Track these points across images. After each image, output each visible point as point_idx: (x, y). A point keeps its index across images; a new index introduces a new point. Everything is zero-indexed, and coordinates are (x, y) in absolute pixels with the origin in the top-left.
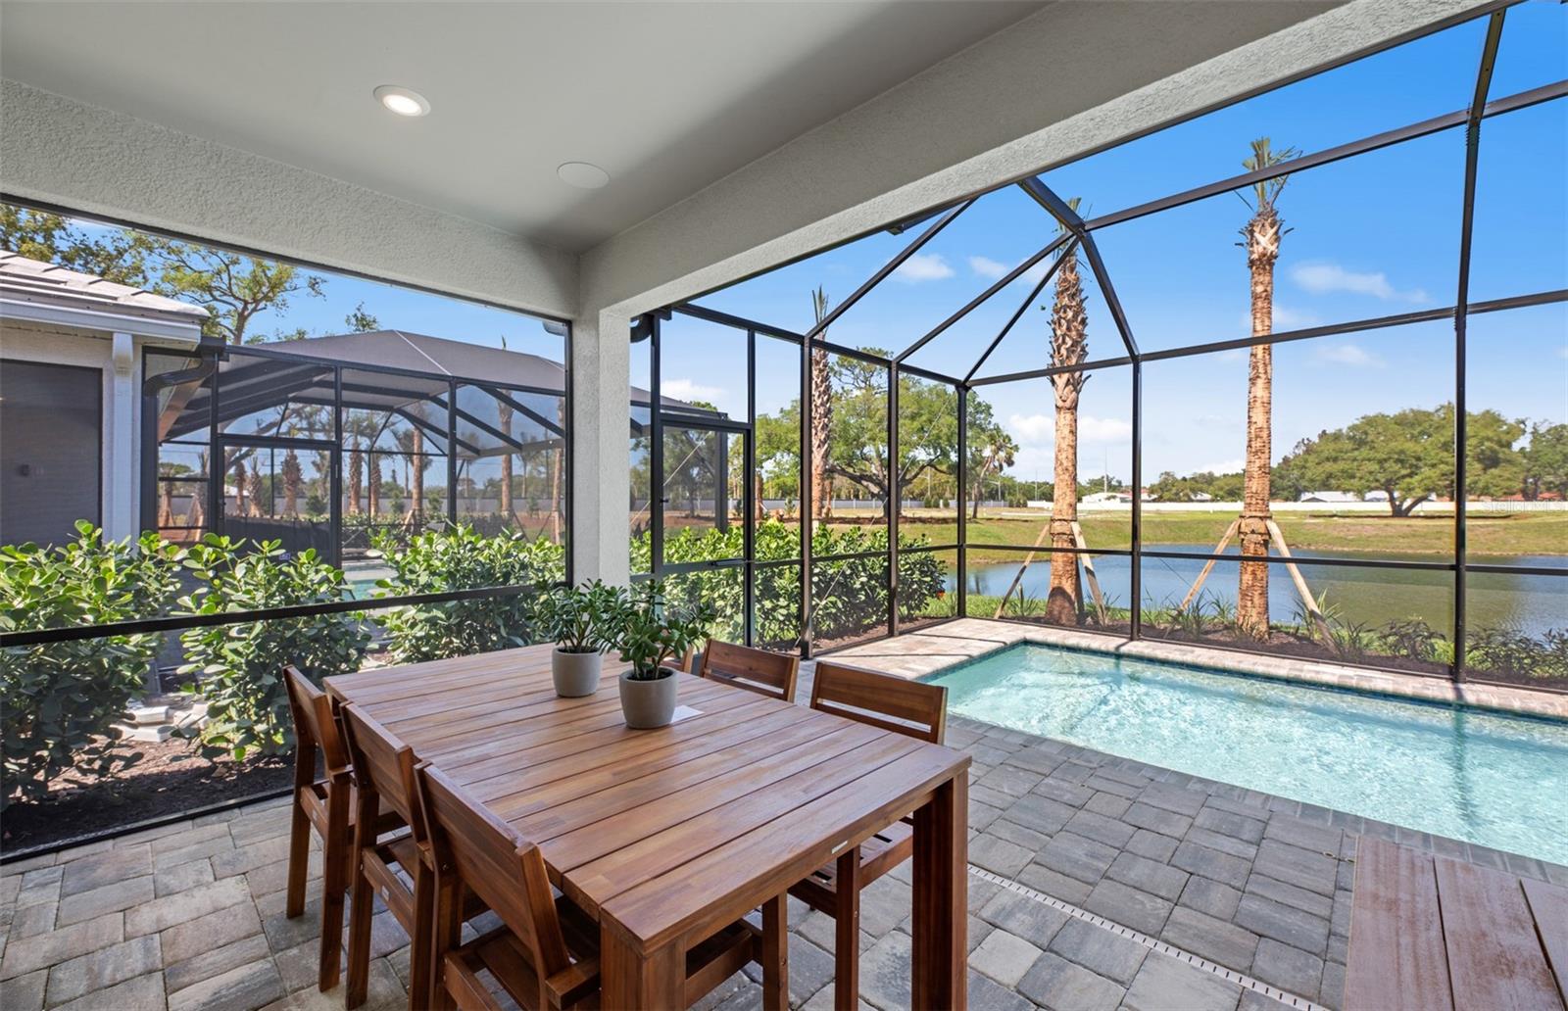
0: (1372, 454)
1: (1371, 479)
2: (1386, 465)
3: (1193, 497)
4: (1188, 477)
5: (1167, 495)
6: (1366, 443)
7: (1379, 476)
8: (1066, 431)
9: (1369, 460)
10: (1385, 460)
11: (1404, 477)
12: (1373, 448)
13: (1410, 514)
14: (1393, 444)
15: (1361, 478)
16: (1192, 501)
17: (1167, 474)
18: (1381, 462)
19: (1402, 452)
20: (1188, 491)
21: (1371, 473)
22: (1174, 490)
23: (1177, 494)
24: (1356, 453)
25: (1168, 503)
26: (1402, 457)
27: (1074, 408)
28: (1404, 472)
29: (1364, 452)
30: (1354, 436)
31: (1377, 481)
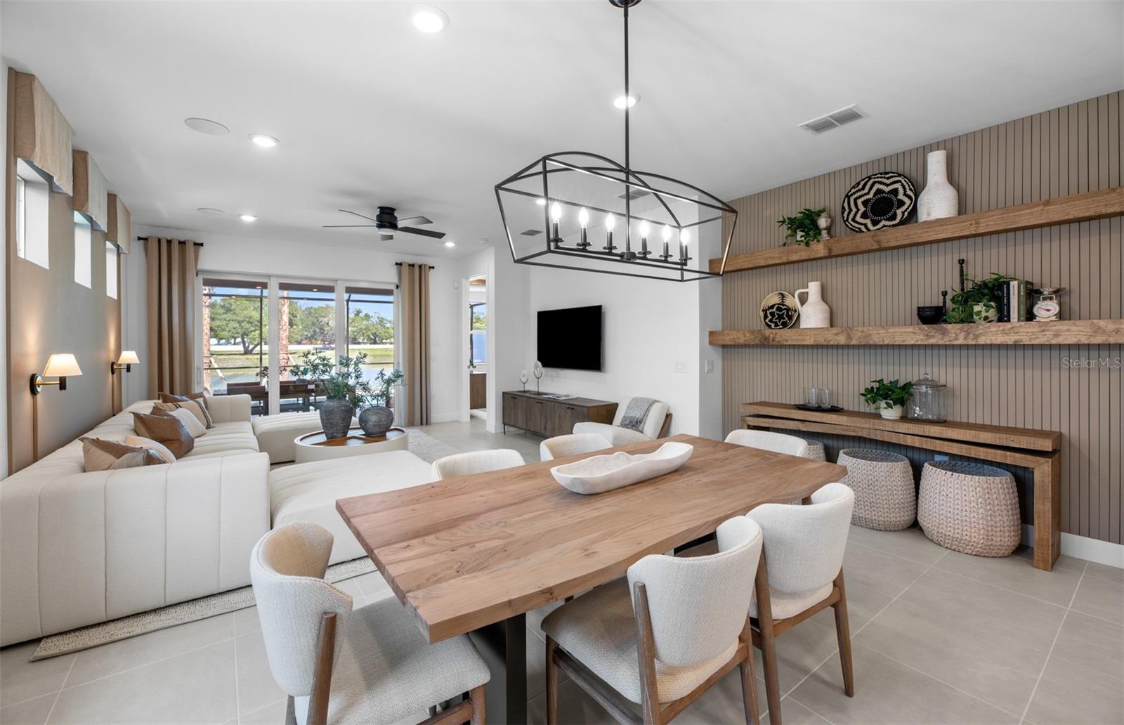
0: (234, 317)
1: (235, 332)
2: (243, 324)
6: (231, 310)
7: (239, 330)
9: (233, 321)
10: (243, 322)
11: (252, 331)
12: (235, 313)
13: (253, 352)
14: (245, 312)
15: (229, 331)
18: (239, 322)
19: (251, 317)
21: (234, 328)
24: (225, 316)
26: (251, 320)
28: (252, 329)
29: (229, 316)
30: (224, 305)
31: (238, 333)
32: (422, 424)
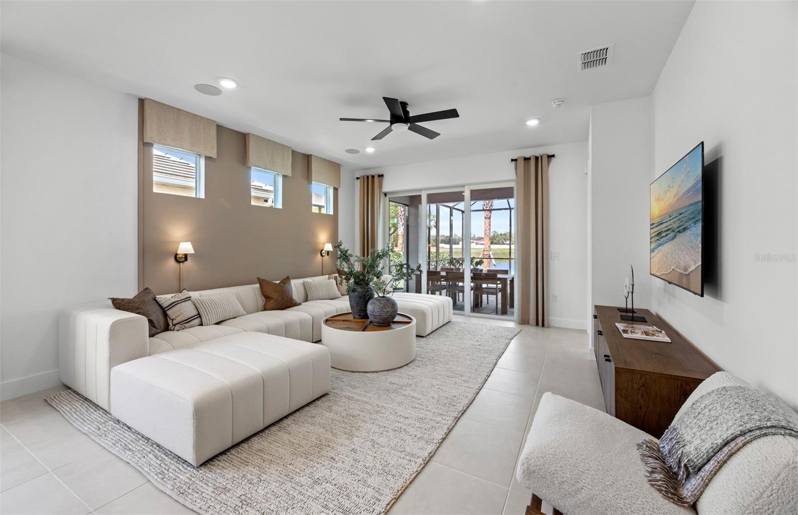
3: (505, 242)
4: (502, 234)
5: (495, 241)
8: (488, 224)
16: (504, 244)
17: (495, 232)
20: (503, 240)
22: (497, 240)
23: (498, 241)
25: (495, 245)
27: (490, 218)
32: (537, 324)
